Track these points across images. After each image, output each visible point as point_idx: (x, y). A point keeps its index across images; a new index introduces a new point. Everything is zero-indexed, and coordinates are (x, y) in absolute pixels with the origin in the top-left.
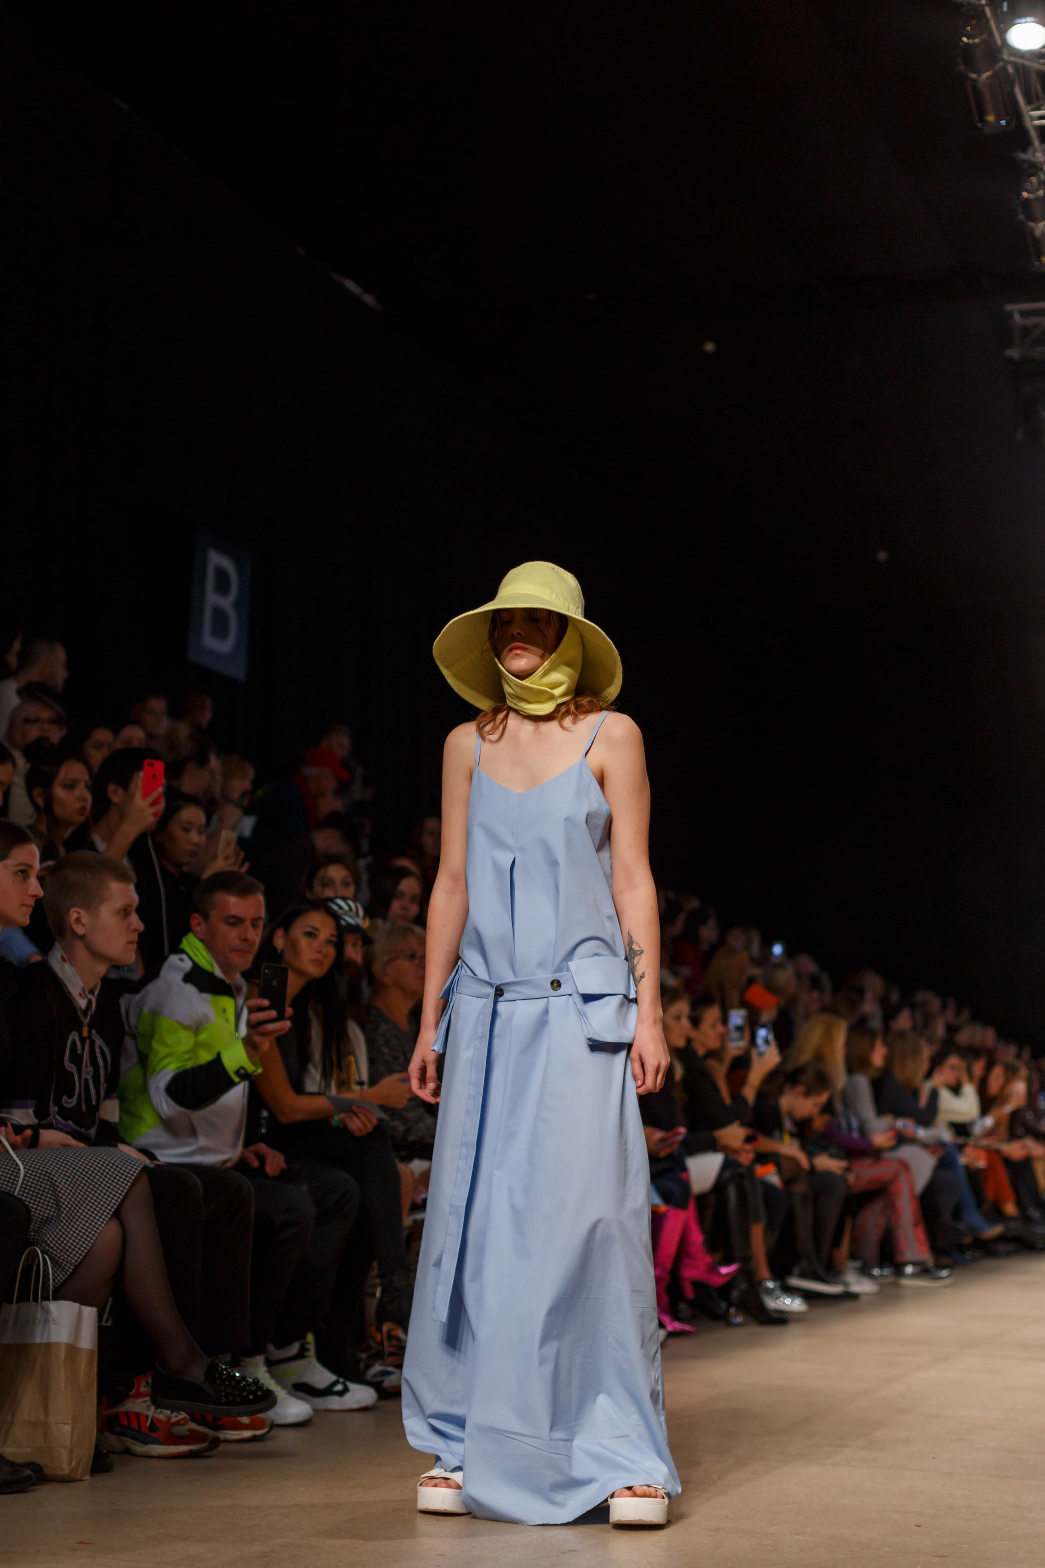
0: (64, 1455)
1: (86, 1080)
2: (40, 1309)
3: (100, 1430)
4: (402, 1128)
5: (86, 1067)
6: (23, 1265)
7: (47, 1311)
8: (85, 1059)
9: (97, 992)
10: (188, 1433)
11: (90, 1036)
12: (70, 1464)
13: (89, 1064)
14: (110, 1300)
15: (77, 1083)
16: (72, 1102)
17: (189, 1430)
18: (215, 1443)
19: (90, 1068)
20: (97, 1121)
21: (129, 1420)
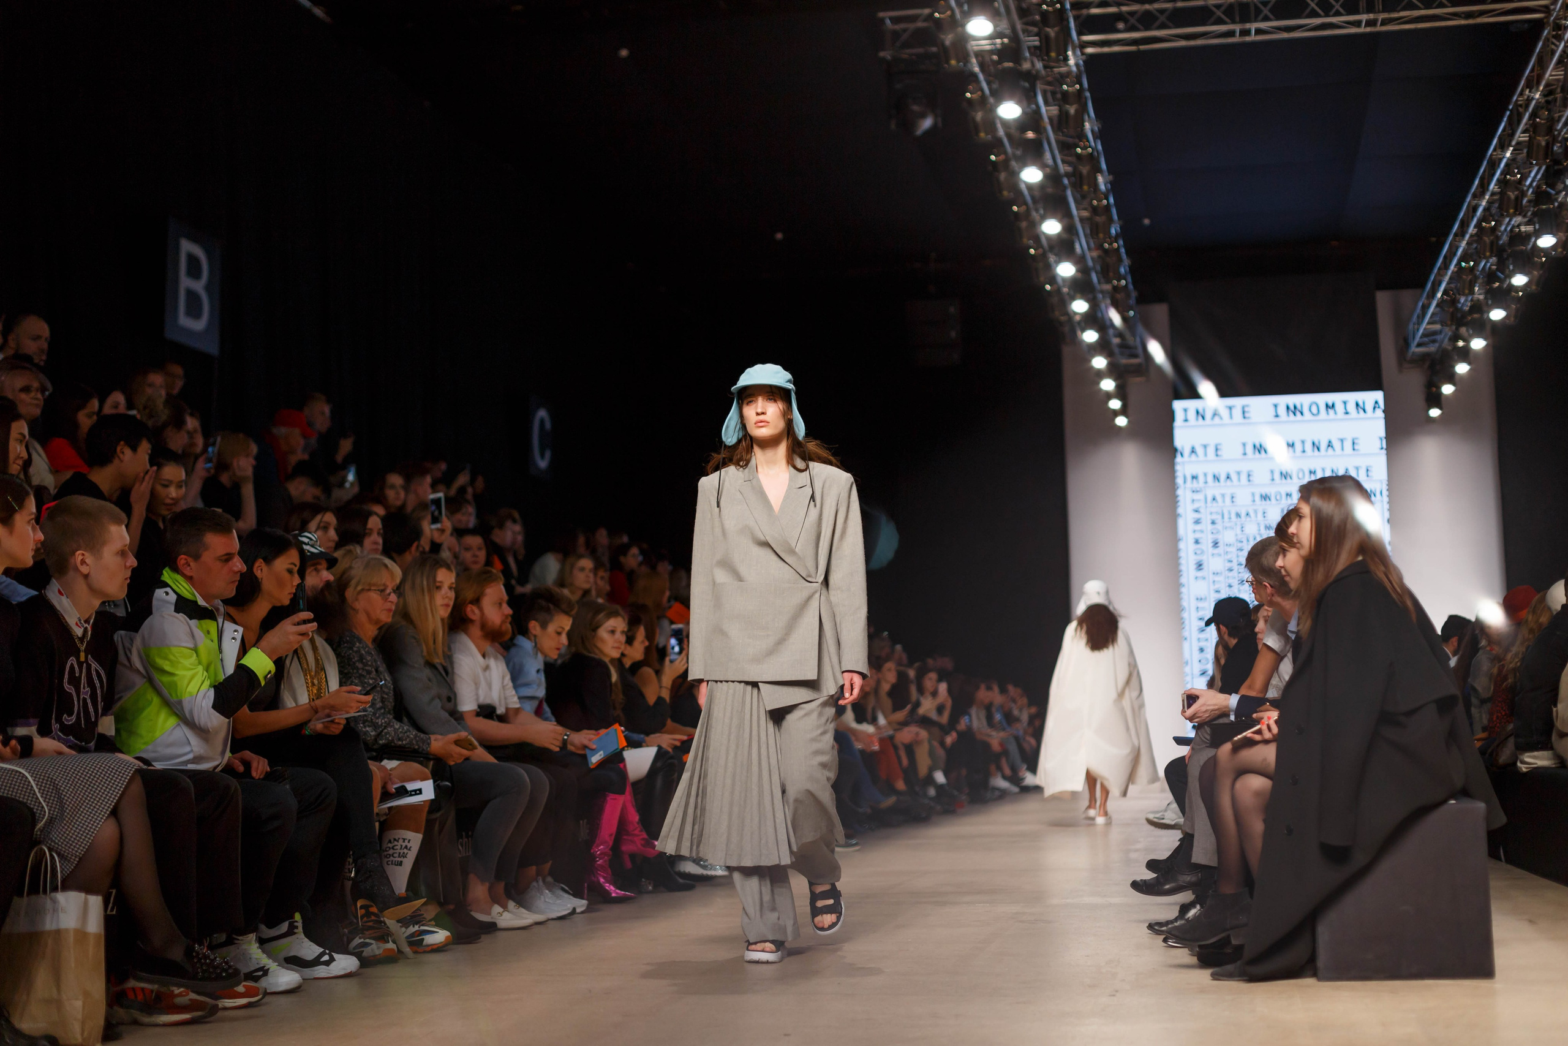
0: (77, 1028)
1: (85, 700)
2: (49, 901)
3: (110, 1005)
4: (373, 733)
5: (84, 688)
6: (32, 864)
7: (55, 901)
8: (83, 681)
9: (92, 621)
10: (189, 1002)
11: (86, 660)
12: (82, 1034)
13: (86, 685)
14: (114, 891)
15: (76, 703)
16: (71, 720)
17: (190, 1000)
18: (215, 1010)
19: (88, 689)
20: (96, 736)
21: (135, 994)
